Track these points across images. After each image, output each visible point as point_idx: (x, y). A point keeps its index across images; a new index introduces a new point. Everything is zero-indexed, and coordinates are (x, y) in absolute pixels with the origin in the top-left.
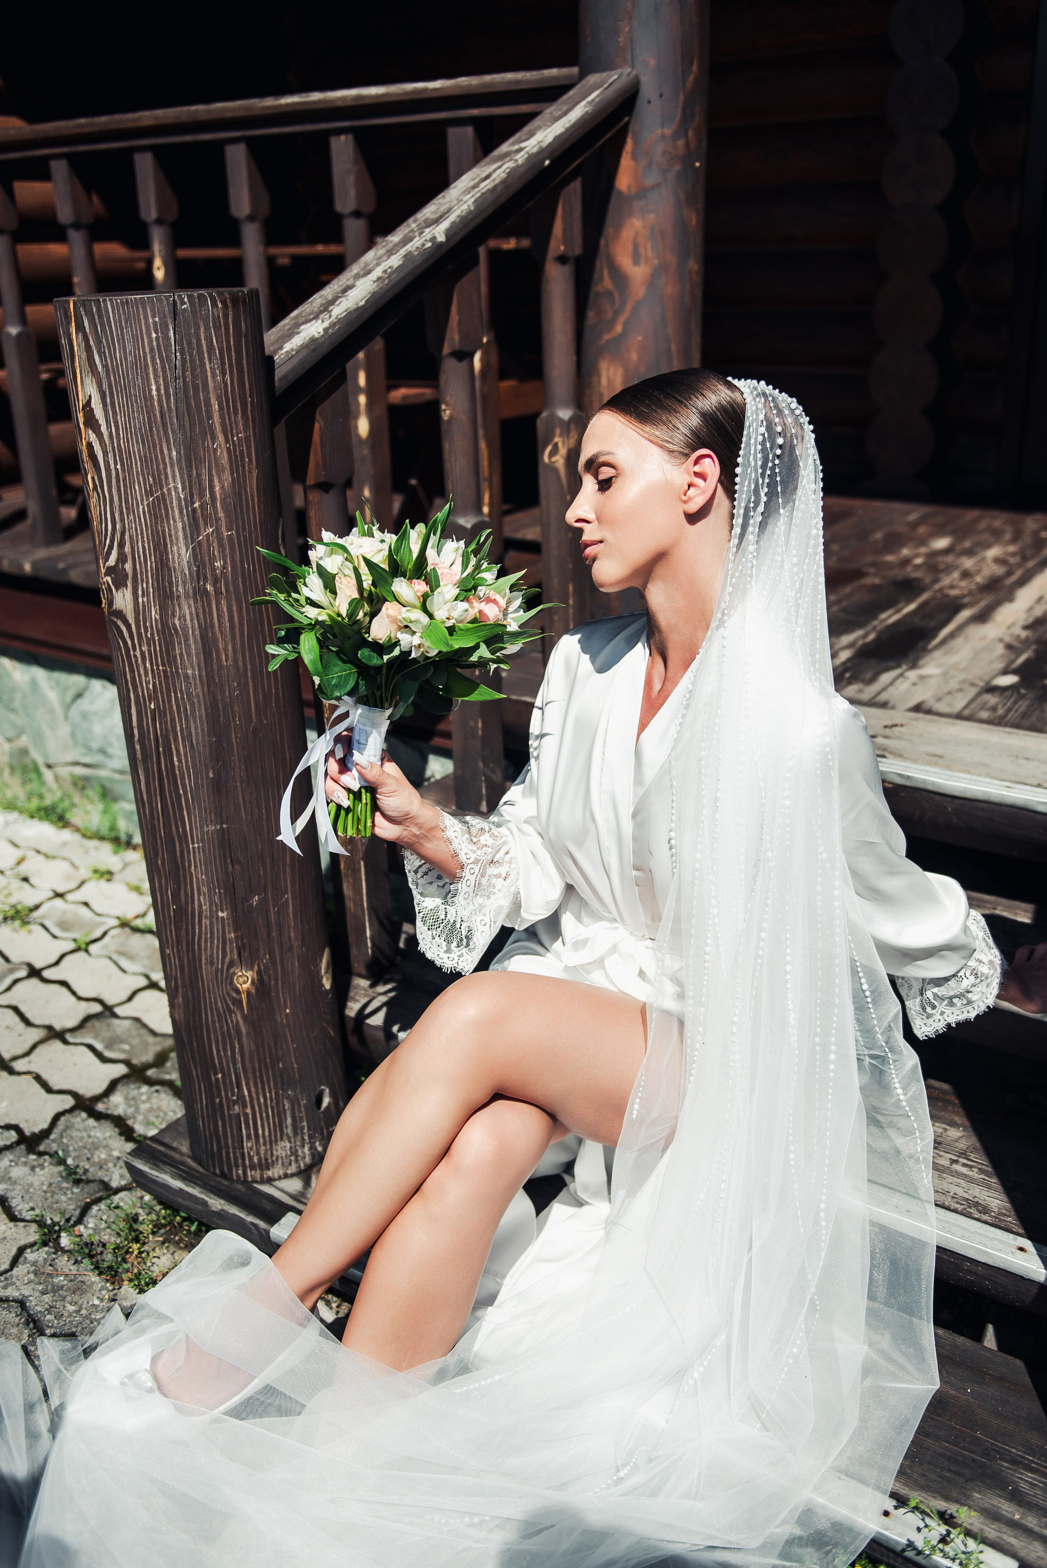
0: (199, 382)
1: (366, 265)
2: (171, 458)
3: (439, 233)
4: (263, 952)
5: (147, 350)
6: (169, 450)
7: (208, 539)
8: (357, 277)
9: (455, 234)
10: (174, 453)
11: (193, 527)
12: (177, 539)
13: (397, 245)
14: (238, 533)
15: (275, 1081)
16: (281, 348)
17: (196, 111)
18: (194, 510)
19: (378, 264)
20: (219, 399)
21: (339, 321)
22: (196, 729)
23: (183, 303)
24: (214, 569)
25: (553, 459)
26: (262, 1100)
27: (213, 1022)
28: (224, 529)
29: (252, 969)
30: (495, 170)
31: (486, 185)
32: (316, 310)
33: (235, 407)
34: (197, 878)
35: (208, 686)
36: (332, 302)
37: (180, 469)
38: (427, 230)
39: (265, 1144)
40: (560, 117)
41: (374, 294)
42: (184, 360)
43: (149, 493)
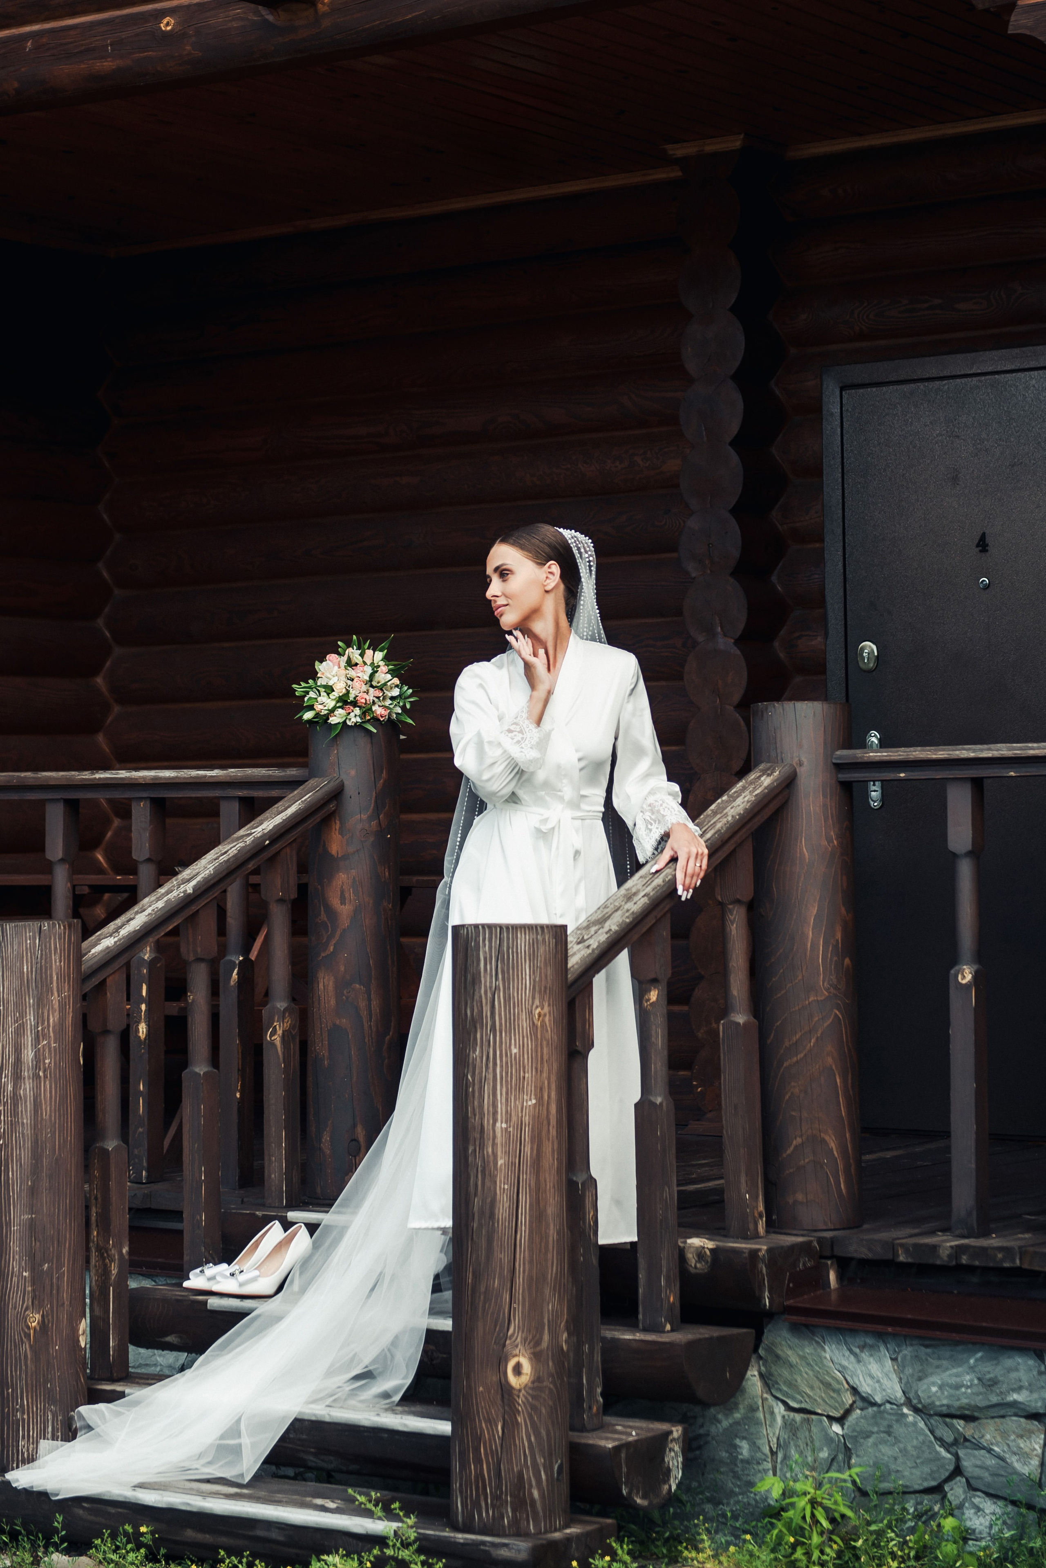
0: (48, 965)
1: (143, 906)
2: (29, 1003)
3: (189, 888)
4: (46, 1302)
5: (24, 949)
6: (29, 999)
7: (43, 1047)
8: (137, 913)
9: (199, 888)
10: (31, 1001)
11: (37, 1040)
12: (28, 1046)
13: (163, 894)
14: (59, 1045)
15: (44, 1396)
16: (90, 952)
17: (25, 777)
18: (38, 1031)
19: (150, 906)
20: (57, 975)
21: (123, 938)
22: (25, 1155)
23: (45, 926)
24: (45, 1064)
25: (273, 1038)
26: (35, 1409)
27: (11, 1350)
28: (52, 1042)
29: (39, 1313)
30: (231, 848)
31: (224, 858)
32: (111, 931)
33: (64, 979)
34: (14, 1249)
35: (35, 1129)
36: (121, 927)
37: (34, 1009)
38: (182, 886)
39: (33, 1443)
40: (282, 812)
41: (145, 923)
42: (42, 954)
43: (16, 1021)
